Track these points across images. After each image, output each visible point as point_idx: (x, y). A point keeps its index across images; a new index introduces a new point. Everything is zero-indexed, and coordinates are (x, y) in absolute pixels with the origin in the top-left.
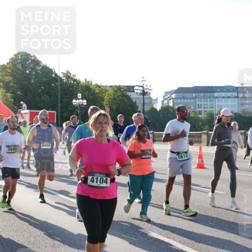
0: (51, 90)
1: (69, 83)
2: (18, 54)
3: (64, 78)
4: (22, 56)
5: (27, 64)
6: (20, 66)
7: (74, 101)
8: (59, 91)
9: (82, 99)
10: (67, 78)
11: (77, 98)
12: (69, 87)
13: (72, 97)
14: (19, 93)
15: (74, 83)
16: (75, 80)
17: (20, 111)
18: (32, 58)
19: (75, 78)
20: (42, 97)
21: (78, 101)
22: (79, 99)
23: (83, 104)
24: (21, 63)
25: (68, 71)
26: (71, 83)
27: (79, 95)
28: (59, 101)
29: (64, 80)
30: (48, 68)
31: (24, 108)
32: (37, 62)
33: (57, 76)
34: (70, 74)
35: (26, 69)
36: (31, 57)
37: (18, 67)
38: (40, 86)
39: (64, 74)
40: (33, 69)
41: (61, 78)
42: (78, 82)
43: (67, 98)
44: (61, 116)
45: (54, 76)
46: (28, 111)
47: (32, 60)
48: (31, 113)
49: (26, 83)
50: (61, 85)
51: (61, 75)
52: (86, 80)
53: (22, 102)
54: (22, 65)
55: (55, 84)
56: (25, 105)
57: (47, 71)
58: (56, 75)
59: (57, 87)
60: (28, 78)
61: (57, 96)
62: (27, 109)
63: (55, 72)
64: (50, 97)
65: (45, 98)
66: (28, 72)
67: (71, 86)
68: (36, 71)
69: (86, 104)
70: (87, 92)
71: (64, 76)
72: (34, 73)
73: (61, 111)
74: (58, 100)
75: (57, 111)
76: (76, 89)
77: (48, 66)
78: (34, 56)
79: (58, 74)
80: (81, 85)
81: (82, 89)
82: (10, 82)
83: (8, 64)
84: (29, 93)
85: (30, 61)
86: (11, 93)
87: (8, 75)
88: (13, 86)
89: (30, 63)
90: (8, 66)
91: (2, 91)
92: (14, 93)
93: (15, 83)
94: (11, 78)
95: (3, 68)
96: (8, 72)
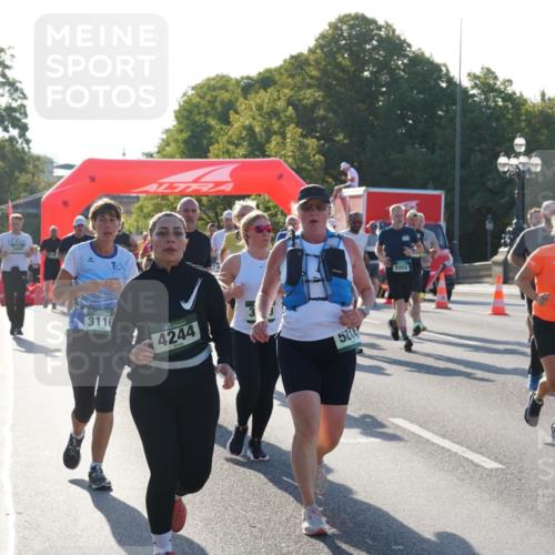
0: (435, 129)
1: (488, 107)
3: (474, 92)
4: (352, 27)
5: (365, 50)
6: (344, 59)
7: (502, 160)
8: (458, 130)
9: (529, 153)
10: (484, 92)
11: (510, 152)
12: (490, 117)
13: (498, 149)
14: (340, 137)
15: (506, 107)
16: (509, 98)
17: (340, 190)
18: (383, 33)
19: (509, 90)
20: (408, 149)
21: (514, 161)
22: (517, 155)
23: (529, 171)
24: (348, 48)
25: (489, 70)
26: (497, 106)
27: (520, 142)
28: (458, 160)
29: (474, 95)
30: (428, 62)
31: (352, 180)
32: (395, 45)
33: (455, 83)
34: (496, 78)
35: (361, 67)
36: (380, 28)
37: (340, 59)
38: (403, 117)
39: (476, 77)
40: (384, 66)
41: (465, 91)
42: (516, 102)
43: (481, 151)
44: (461, 207)
45: (444, 85)
46: (360, 190)
47: (381, 40)
48: (370, 196)
49: (362, 107)
50: (465, 112)
51: (466, 83)
52: (543, 95)
53: (344, 165)
54: (352, 54)
55: (447, 111)
56: (352, 173)
57: (426, 71)
58: (450, 81)
59: (452, 120)
60: (367, 91)
61: (452, 147)
62: (360, 185)
63: (447, 75)
64: (433, 151)
65: (417, 152)
66: (366, 74)
67: (498, 114)
68: (392, 72)
69: (539, 169)
70: (545, 131)
71: (475, 86)
72: (384, 78)
73: (462, 192)
74: (454, 158)
75: (450, 192)
76: (511, 123)
77: (427, 55)
78: (388, 26)
79: (457, 80)
80: (527, 113)
81: (530, 124)
82: (316, 104)
83: (312, 51)
84: (369, 137)
85: (375, 43)
86: (318, 139)
87: (309, 86)
88: (324, 119)
89: (374, 48)
90: (312, 57)
91: (292, 131)
92: (326, 137)
93: (329, 109)
94: (318, 94)
95: (297, 63)
96: (312, 77)
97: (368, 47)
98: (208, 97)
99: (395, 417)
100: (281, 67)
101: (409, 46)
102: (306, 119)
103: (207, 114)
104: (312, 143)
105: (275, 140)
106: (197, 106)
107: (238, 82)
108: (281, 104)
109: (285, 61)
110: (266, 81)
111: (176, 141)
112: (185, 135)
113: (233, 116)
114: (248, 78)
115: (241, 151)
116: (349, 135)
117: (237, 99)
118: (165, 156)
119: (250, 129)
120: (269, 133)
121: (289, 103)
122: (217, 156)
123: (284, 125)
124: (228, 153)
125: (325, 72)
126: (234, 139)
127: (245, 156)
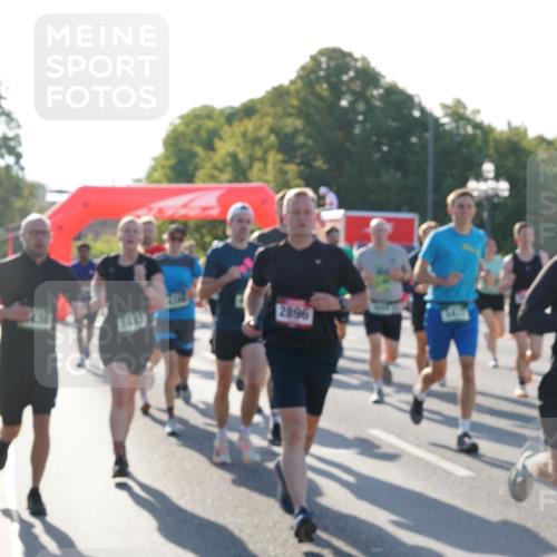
0: (410, 156)
1: (458, 135)
2: (322, 53)
3: (445, 120)
4: (330, 59)
5: (341, 82)
7: (471, 184)
8: (431, 156)
9: (497, 178)
10: (454, 121)
11: (479, 177)
12: (460, 145)
14: (319, 163)
15: (476, 135)
16: (478, 126)
17: (319, 213)
18: (359, 64)
19: (479, 118)
20: (383, 173)
21: (482, 185)
22: (486, 180)
23: (497, 196)
24: (327, 79)
25: (459, 103)
26: (466, 135)
27: (488, 168)
29: (444, 124)
30: (401, 93)
31: (331, 204)
32: (369, 77)
34: (465, 107)
35: (340, 95)
36: (356, 60)
37: (319, 90)
38: (378, 145)
39: (447, 107)
40: (360, 96)
41: (436, 120)
42: (485, 131)
45: (417, 114)
46: (339, 213)
47: (357, 71)
49: (340, 135)
51: (438, 112)
52: (509, 124)
53: (323, 190)
54: (328, 82)
55: (420, 137)
56: (331, 198)
57: (399, 101)
58: (423, 110)
59: (424, 147)
60: (345, 120)
61: (425, 173)
63: (420, 104)
64: (406, 174)
65: (391, 177)
66: (344, 103)
67: (468, 141)
68: (368, 101)
69: (506, 194)
70: (511, 158)
71: (447, 115)
72: (361, 106)
74: (426, 183)
76: (480, 150)
77: (401, 86)
78: (364, 59)
79: (429, 109)
80: (495, 141)
81: (497, 151)
82: (296, 132)
83: (292, 82)
84: (346, 163)
85: (352, 74)
86: (299, 164)
87: (289, 115)
88: (304, 145)
89: (351, 79)
90: (293, 88)
91: (274, 157)
92: (306, 163)
93: (309, 136)
94: (299, 123)
95: (279, 94)
96: (292, 107)
97: (345, 78)
98: (193, 126)
99: (371, 427)
100: (263, 97)
101: (384, 77)
102: (287, 145)
103: (192, 142)
104: (292, 168)
105: (257, 166)
106: (183, 134)
107: (222, 112)
108: (264, 132)
109: (267, 92)
110: (249, 110)
111: (163, 167)
112: (172, 162)
113: (218, 144)
114: (231, 108)
115: (226, 176)
116: (328, 161)
117: (221, 128)
118: (153, 182)
119: (234, 156)
120: (252, 159)
121: (272, 130)
122: (204, 182)
123: (266, 151)
124: (213, 178)
125: (305, 102)
126: (220, 165)
127: (230, 181)
